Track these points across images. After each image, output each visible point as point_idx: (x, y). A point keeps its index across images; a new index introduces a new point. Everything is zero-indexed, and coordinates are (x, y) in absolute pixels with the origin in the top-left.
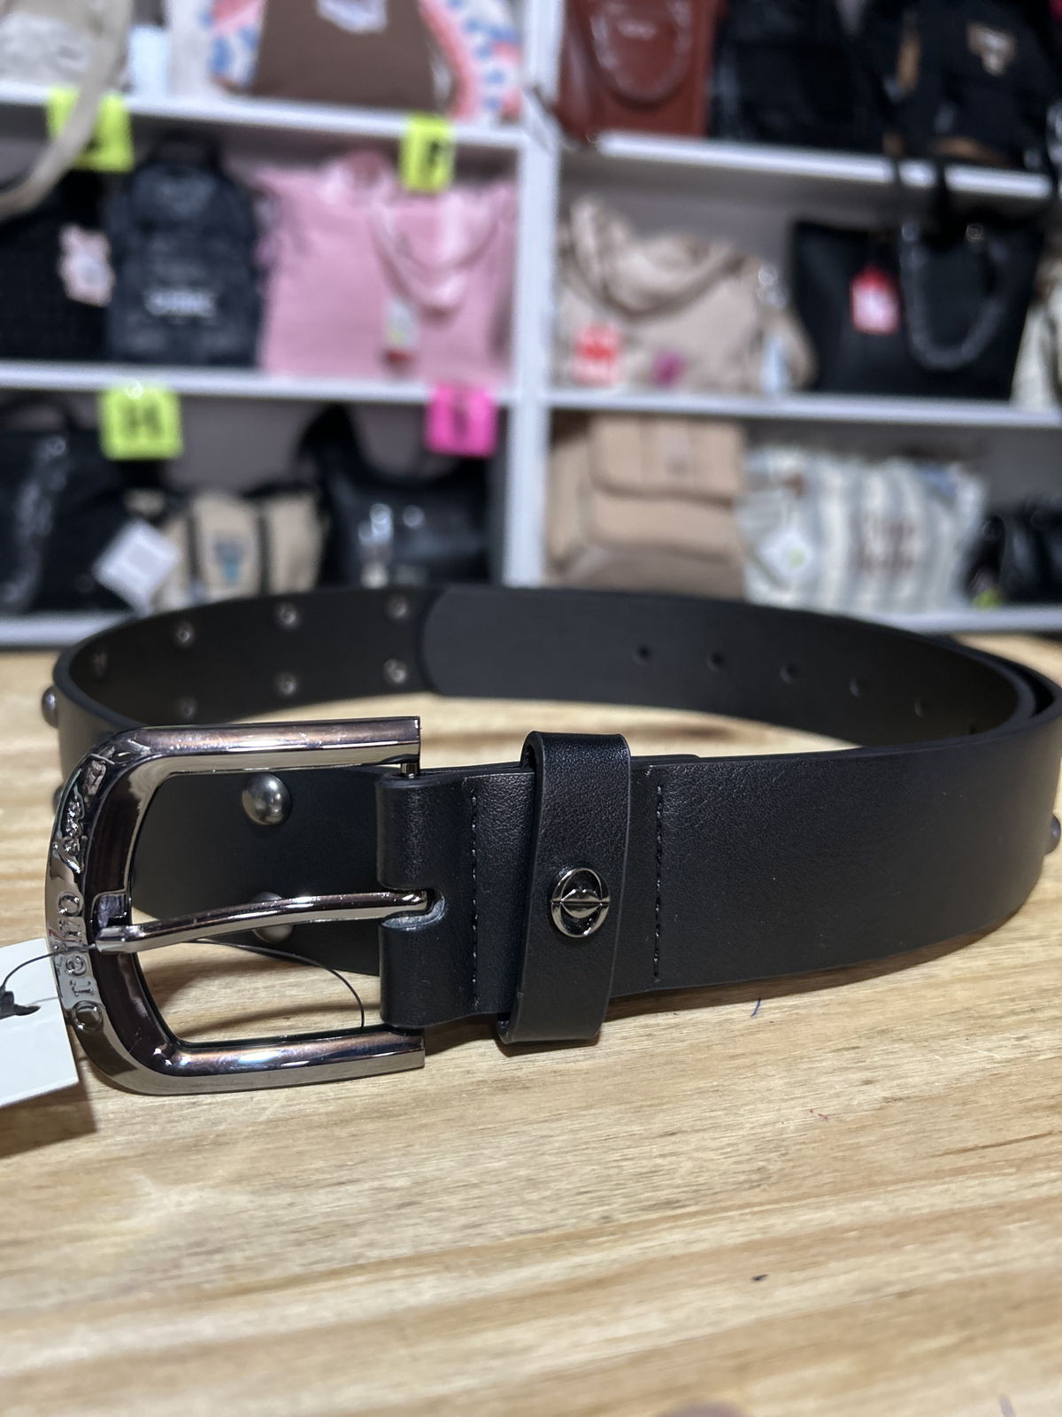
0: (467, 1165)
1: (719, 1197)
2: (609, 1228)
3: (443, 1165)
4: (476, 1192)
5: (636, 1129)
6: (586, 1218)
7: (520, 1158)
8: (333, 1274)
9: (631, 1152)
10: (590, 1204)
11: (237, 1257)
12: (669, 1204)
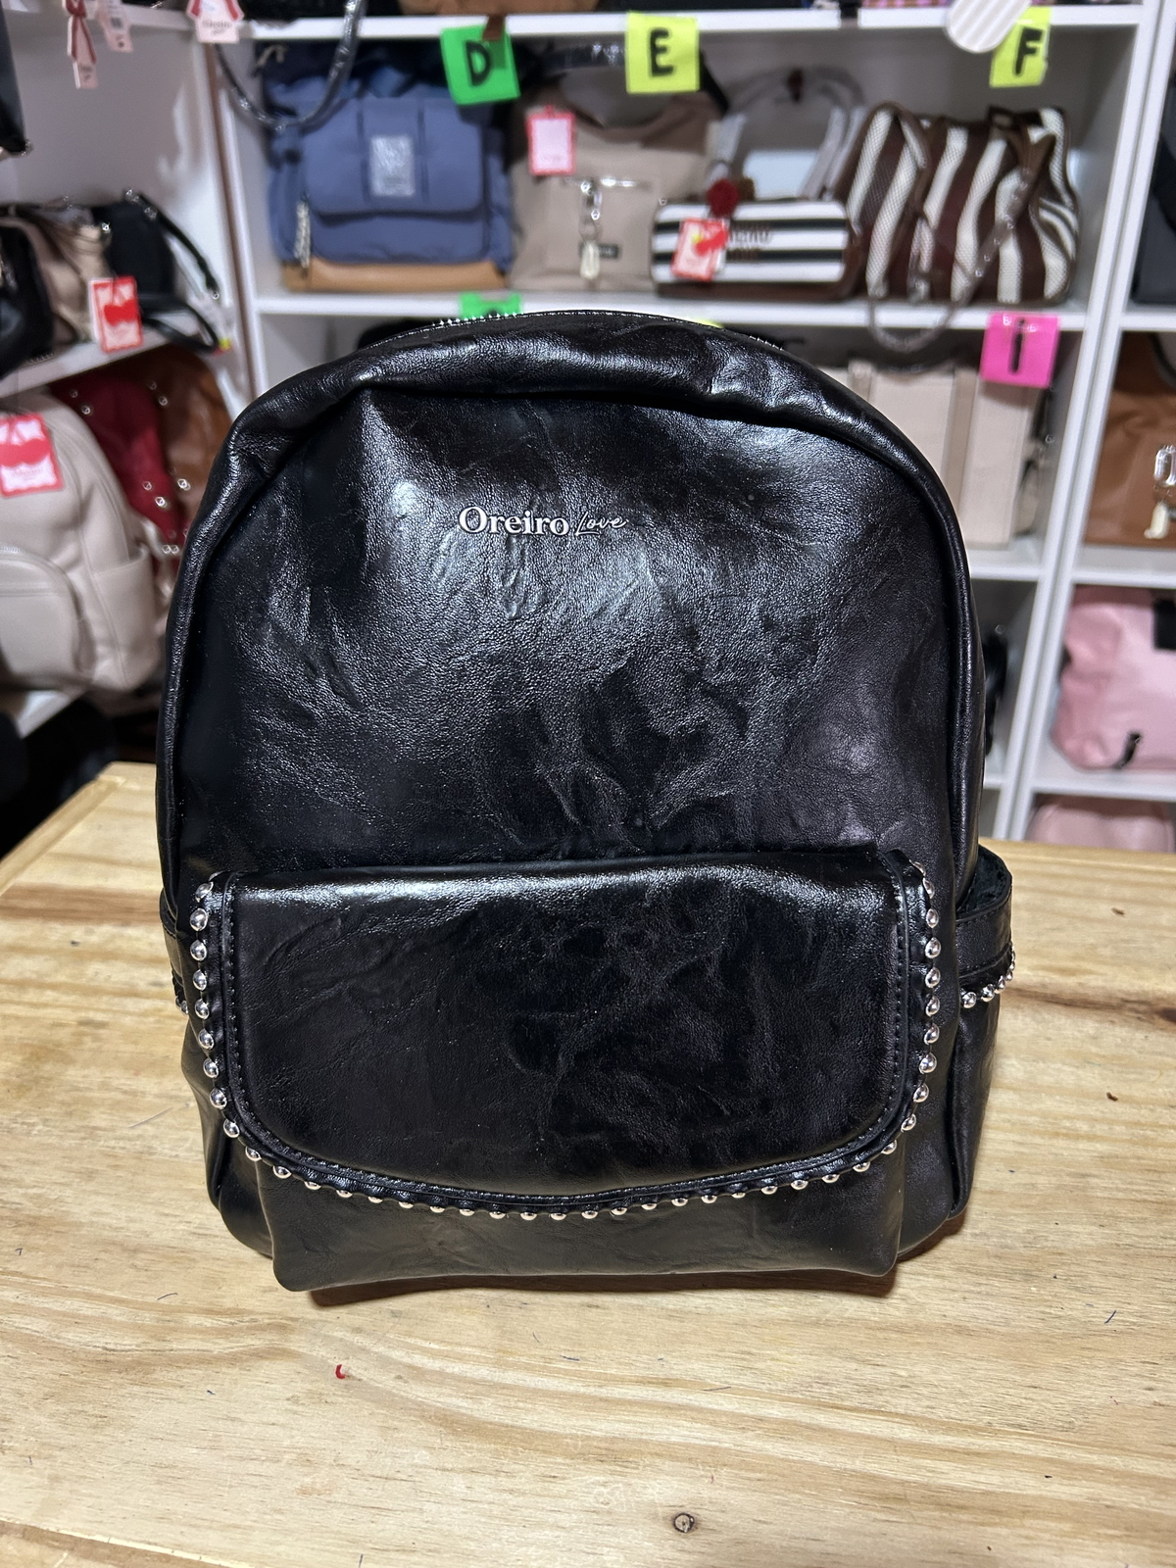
0: (934, 1373)
1: (1046, 1430)
2: (988, 1430)
3: (923, 1370)
4: (936, 1390)
5: (1017, 1378)
6: (981, 1420)
7: (959, 1377)
8: (871, 1411)
9: (1012, 1391)
10: (984, 1413)
11: (834, 1390)
12: (1020, 1426)
